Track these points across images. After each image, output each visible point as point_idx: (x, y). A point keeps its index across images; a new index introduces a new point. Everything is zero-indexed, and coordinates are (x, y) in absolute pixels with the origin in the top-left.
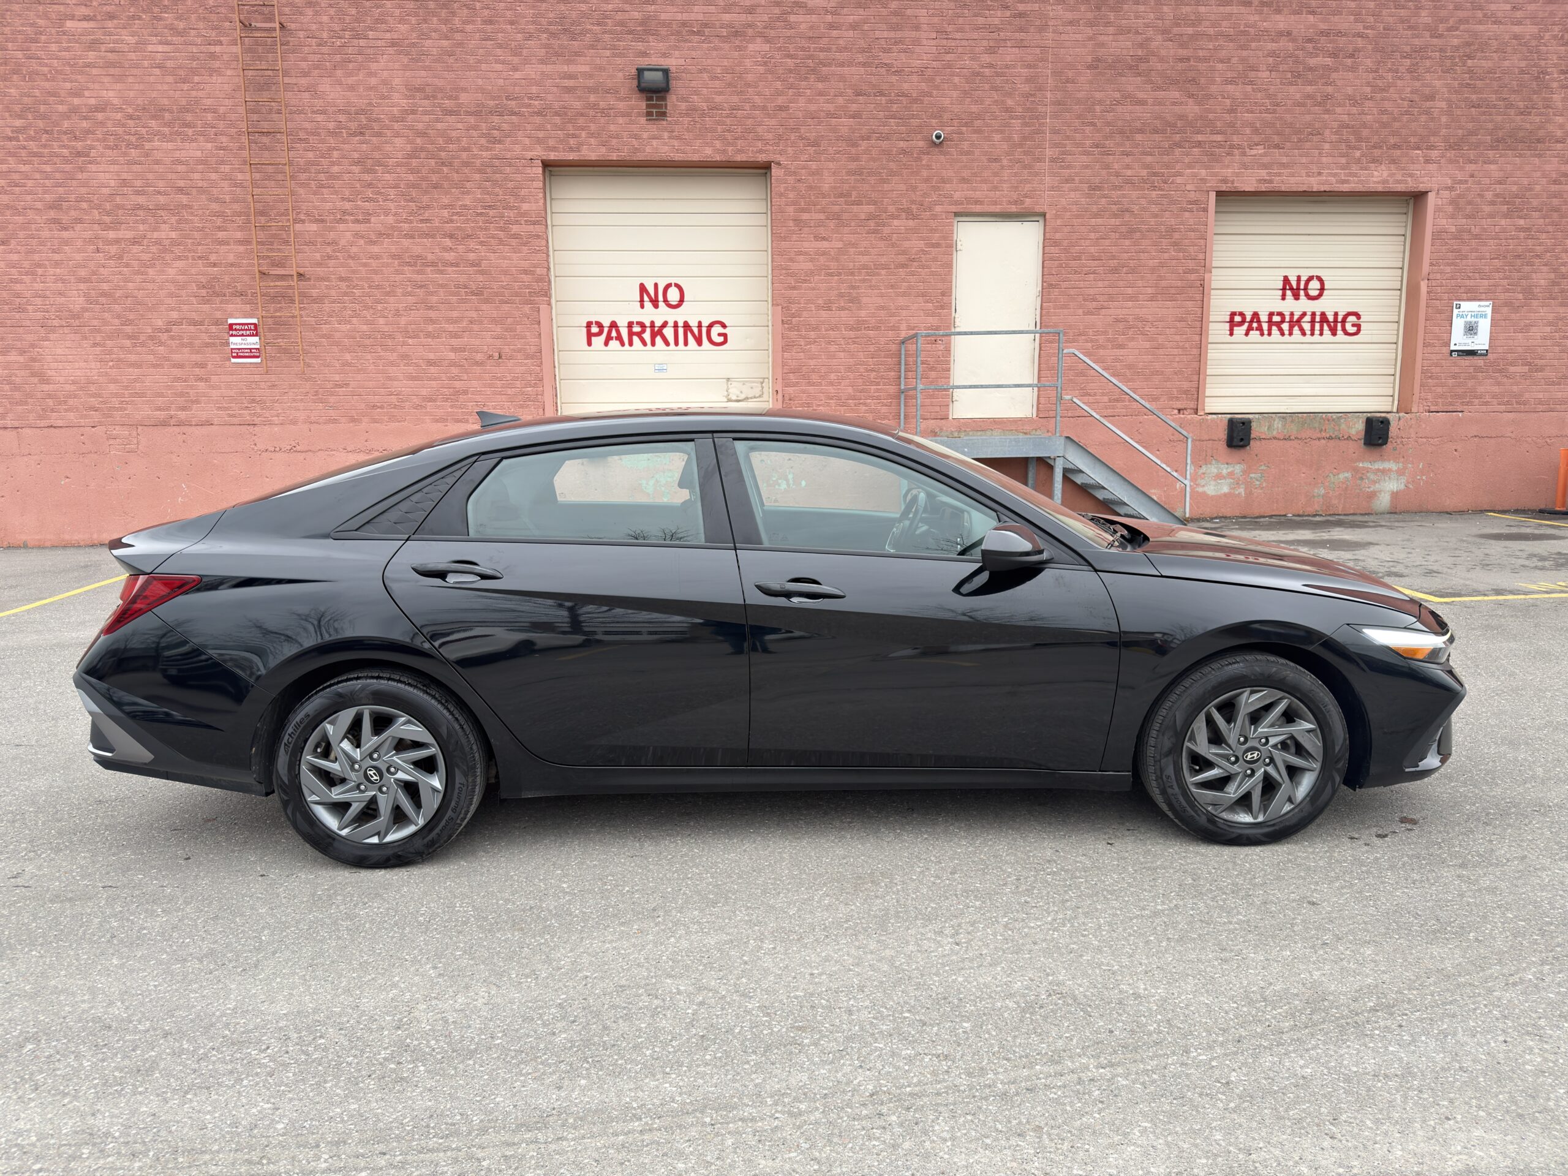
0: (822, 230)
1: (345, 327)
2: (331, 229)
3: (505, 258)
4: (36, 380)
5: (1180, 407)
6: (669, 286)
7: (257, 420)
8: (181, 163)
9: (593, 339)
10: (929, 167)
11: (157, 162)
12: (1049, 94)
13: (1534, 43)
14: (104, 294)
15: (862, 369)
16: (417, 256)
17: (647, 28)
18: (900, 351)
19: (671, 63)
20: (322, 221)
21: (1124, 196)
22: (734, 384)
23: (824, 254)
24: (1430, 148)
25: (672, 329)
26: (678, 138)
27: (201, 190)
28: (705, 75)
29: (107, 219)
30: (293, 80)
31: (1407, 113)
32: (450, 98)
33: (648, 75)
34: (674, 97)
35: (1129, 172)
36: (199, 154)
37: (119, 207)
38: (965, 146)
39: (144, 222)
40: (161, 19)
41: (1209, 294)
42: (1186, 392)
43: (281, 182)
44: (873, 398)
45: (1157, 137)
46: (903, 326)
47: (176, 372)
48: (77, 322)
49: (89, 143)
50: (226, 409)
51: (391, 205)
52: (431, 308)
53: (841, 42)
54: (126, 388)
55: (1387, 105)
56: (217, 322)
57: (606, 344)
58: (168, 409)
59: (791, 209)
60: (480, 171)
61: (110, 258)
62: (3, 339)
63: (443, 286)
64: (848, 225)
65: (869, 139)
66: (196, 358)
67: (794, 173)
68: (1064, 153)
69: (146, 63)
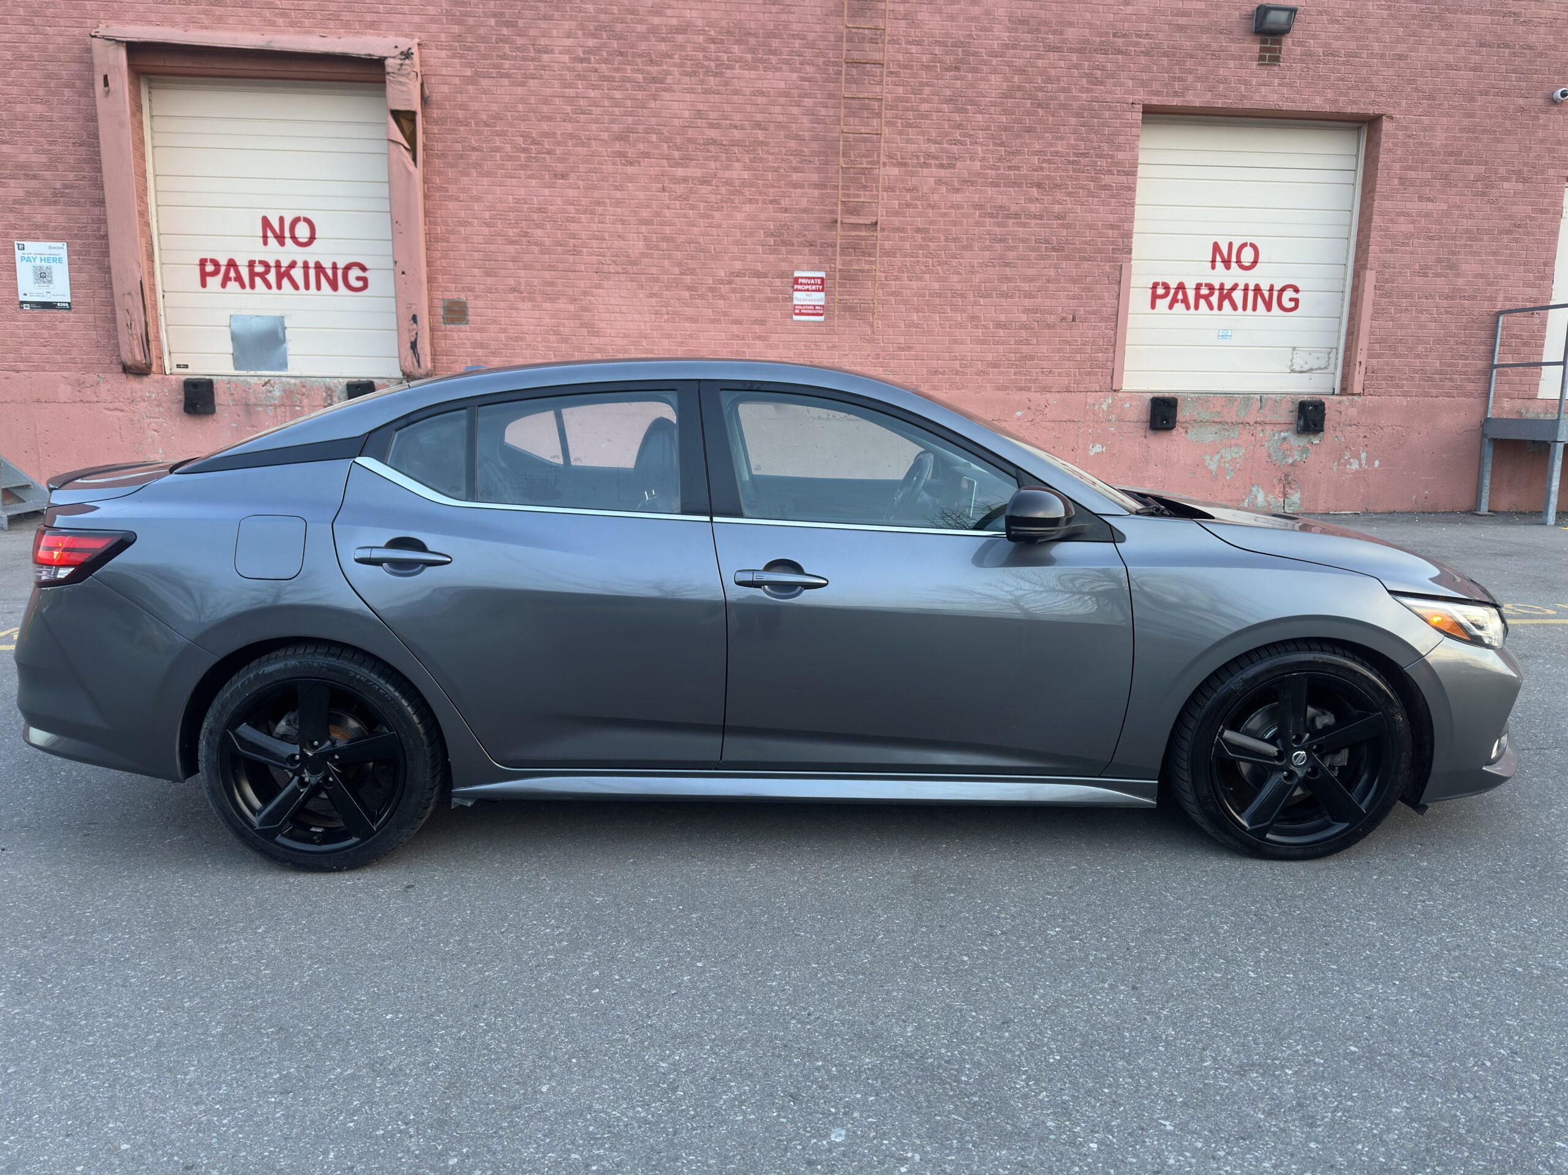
0: (1427, 190)
1: (915, 284)
2: (913, 174)
3: (1092, 211)
4: (584, 331)
6: (1244, 245)
8: (761, 93)
9: (1158, 301)
10: (1546, 126)
11: (736, 92)
14: (665, 239)
15: (1452, 341)
16: (1001, 207)
22: (1300, 354)
23: (1426, 215)
26: (1290, 85)
27: (780, 126)
28: (1325, 18)
29: (676, 154)
30: (892, 6)
32: (1055, 32)
33: (1273, 16)
34: (1290, 40)
36: (782, 84)
37: (690, 141)
39: (716, 159)
43: (866, 120)
44: (1459, 373)
46: (1501, 297)
47: (735, 328)
48: (633, 269)
49: (665, 67)
51: (980, 149)
52: (1007, 265)
56: (782, 275)
57: (1171, 307)
59: (1397, 166)
60: (1078, 115)
61: (676, 198)
62: (552, 284)
63: (1023, 241)
64: (1456, 186)
65: (1487, 94)
66: (756, 314)
67: (1406, 128)
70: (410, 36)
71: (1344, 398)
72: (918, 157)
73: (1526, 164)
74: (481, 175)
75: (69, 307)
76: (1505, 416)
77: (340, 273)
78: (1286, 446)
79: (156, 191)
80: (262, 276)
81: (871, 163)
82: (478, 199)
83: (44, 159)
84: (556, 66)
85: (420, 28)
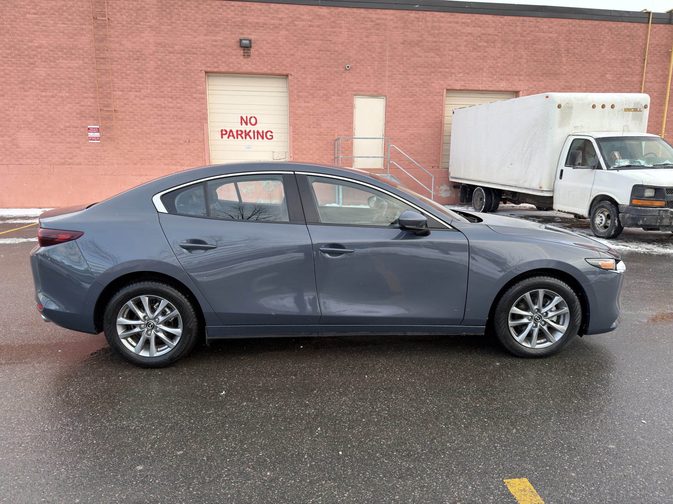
0: (307, 99)
1: (131, 130)
2: (127, 94)
3: (191, 106)
4: (15, 147)
5: (433, 166)
6: (251, 117)
7: (98, 163)
8: (70, 68)
9: (224, 136)
10: (345, 78)
11: (61, 68)
12: (387, 53)
13: (556, 40)
14: (41, 116)
15: (321, 149)
16: (159, 105)
17: (244, 24)
18: (335, 143)
19: (252, 37)
21: (414, 90)
22: (276, 154)
23: (308, 107)
24: (521, 75)
25: (253, 133)
26: (255, 64)
27: (78, 78)
28: (265, 42)
29: (42, 88)
30: (113, 39)
31: (512, 63)
32: (171, 47)
34: (253, 50)
35: (416, 82)
36: (77, 65)
37: (46, 83)
38: (358, 70)
39: (56, 89)
41: (443, 126)
42: (435, 160)
43: (108, 76)
45: (425, 69)
46: (336, 135)
47: (68, 145)
48: (30, 126)
49: (35, 59)
50: (87, 159)
51: (149, 86)
52: (163, 124)
53: (313, 32)
54: (49, 150)
55: (506, 60)
56: (83, 127)
57: (228, 138)
58: (65, 159)
59: (296, 91)
60: (182, 74)
61: (43, 102)
63: (168, 116)
64: (316, 98)
65: (323, 67)
66: (76, 140)
67: (297, 78)
68: (393, 74)
69: (57, 31)
72: (128, 88)
73: (339, 90)
81: (111, 90)
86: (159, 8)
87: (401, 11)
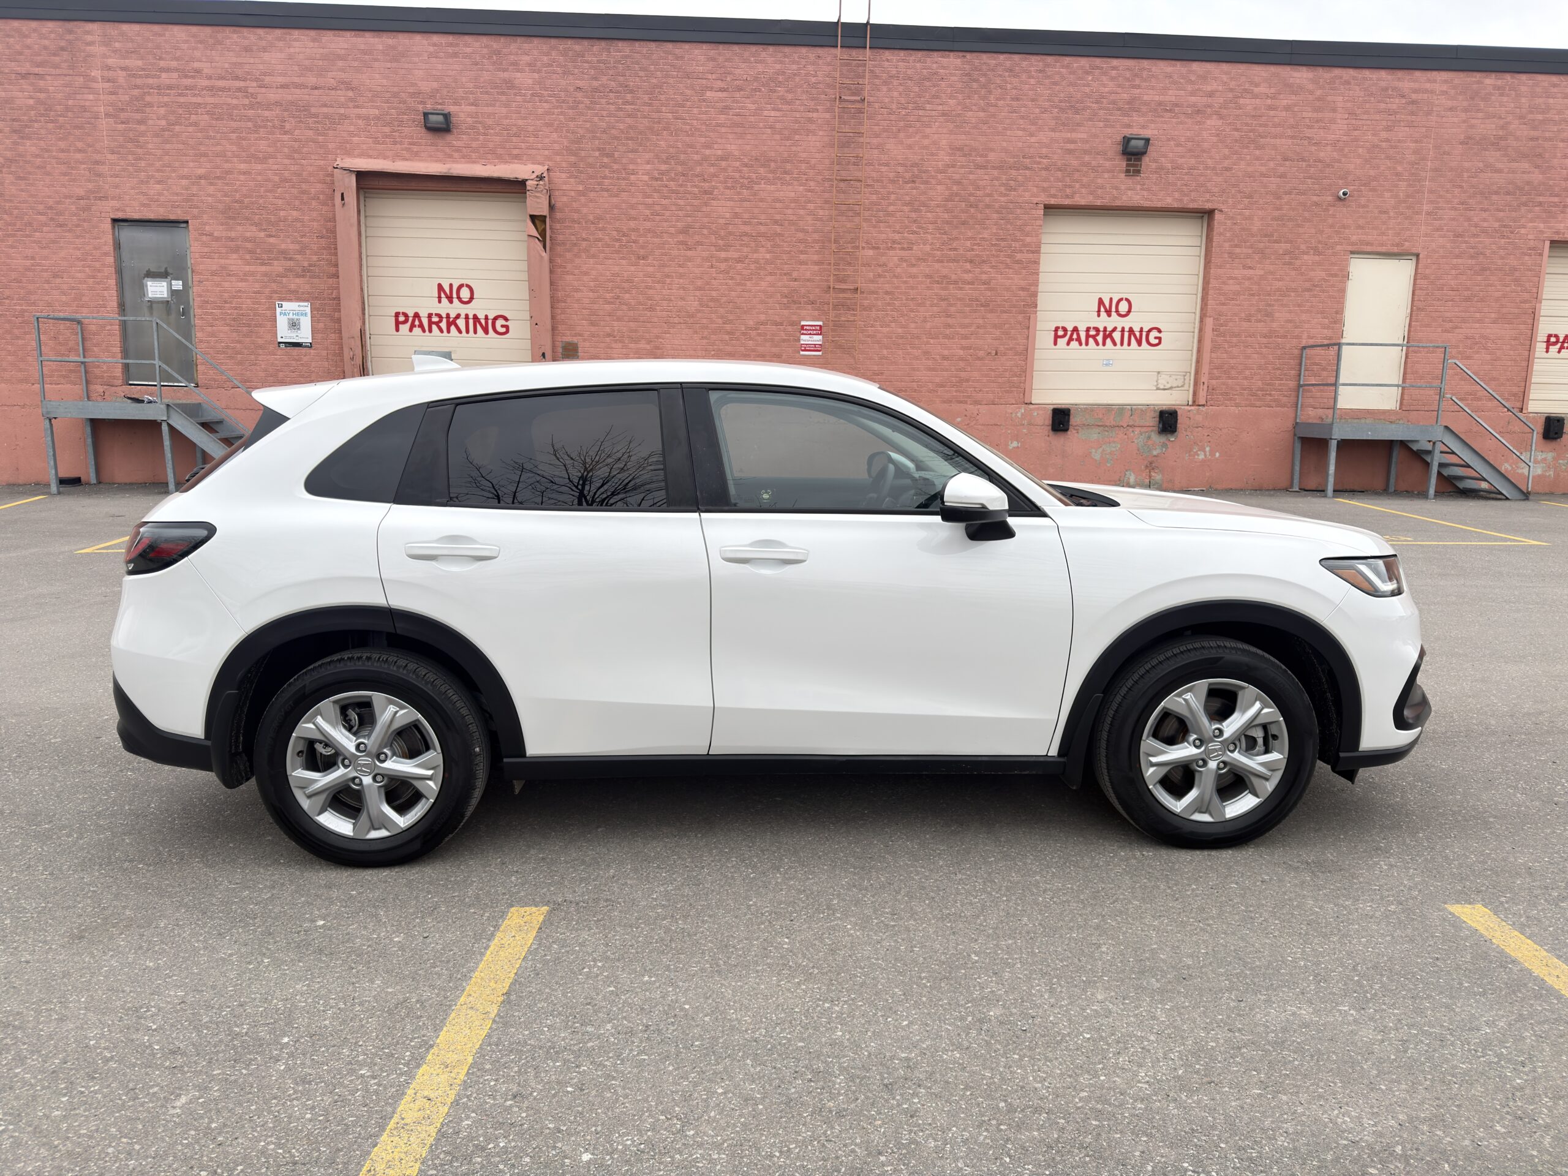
0: (1249, 261)
1: (885, 330)
2: (883, 255)
3: (1009, 279)
6: (1121, 300)
8: (780, 201)
9: (1059, 340)
11: (762, 200)
12: (1429, 163)
14: (713, 300)
15: (1270, 367)
16: (945, 276)
17: (1133, 106)
18: (1302, 355)
19: (1151, 133)
20: (878, 248)
21: (1480, 242)
22: (1163, 376)
23: (1249, 279)
26: (1148, 190)
27: (792, 223)
28: (1172, 143)
29: (721, 243)
30: (868, 140)
32: (981, 156)
33: (1133, 143)
34: (1148, 159)
35: (1485, 224)
36: (793, 194)
37: (731, 233)
38: (1363, 201)
39: (747, 246)
40: (775, 91)
41: (1539, 320)
42: (1515, 395)
43: (850, 218)
44: (1277, 390)
45: (1508, 198)
46: (1305, 336)
48: (691, 321)
49: (713, 184)
51: (929, 237)
52: (950, 316)
53: (1276, 120)
56: (792, 324)
57: (1068, 344)
59: (1227, 245)
60: (998, 212)
61: (721, 272)
62: (636, 331)
63: (961, 300)
64: (1269, 258)
65: (1290, 193)
66: (774, 349)
67: (1232, 218)
68: (1438, 208)
69: (761, 125)
70: (542, 164)
71: (1192, 408)
72: (886, 243)
73: (1320, 242)
74: (588, 257)
75: (311, 346)
76: (1310, 421)
77: (490, 322)
78: (1150, 443)
79: (367, 267)
80: (437, 324)
81: (853, 247)
82: (586, 274)
83: (297, 247)
84: (640, 184)
85: (548, 158)
86: (966, 75)
87: (1465, 74)
